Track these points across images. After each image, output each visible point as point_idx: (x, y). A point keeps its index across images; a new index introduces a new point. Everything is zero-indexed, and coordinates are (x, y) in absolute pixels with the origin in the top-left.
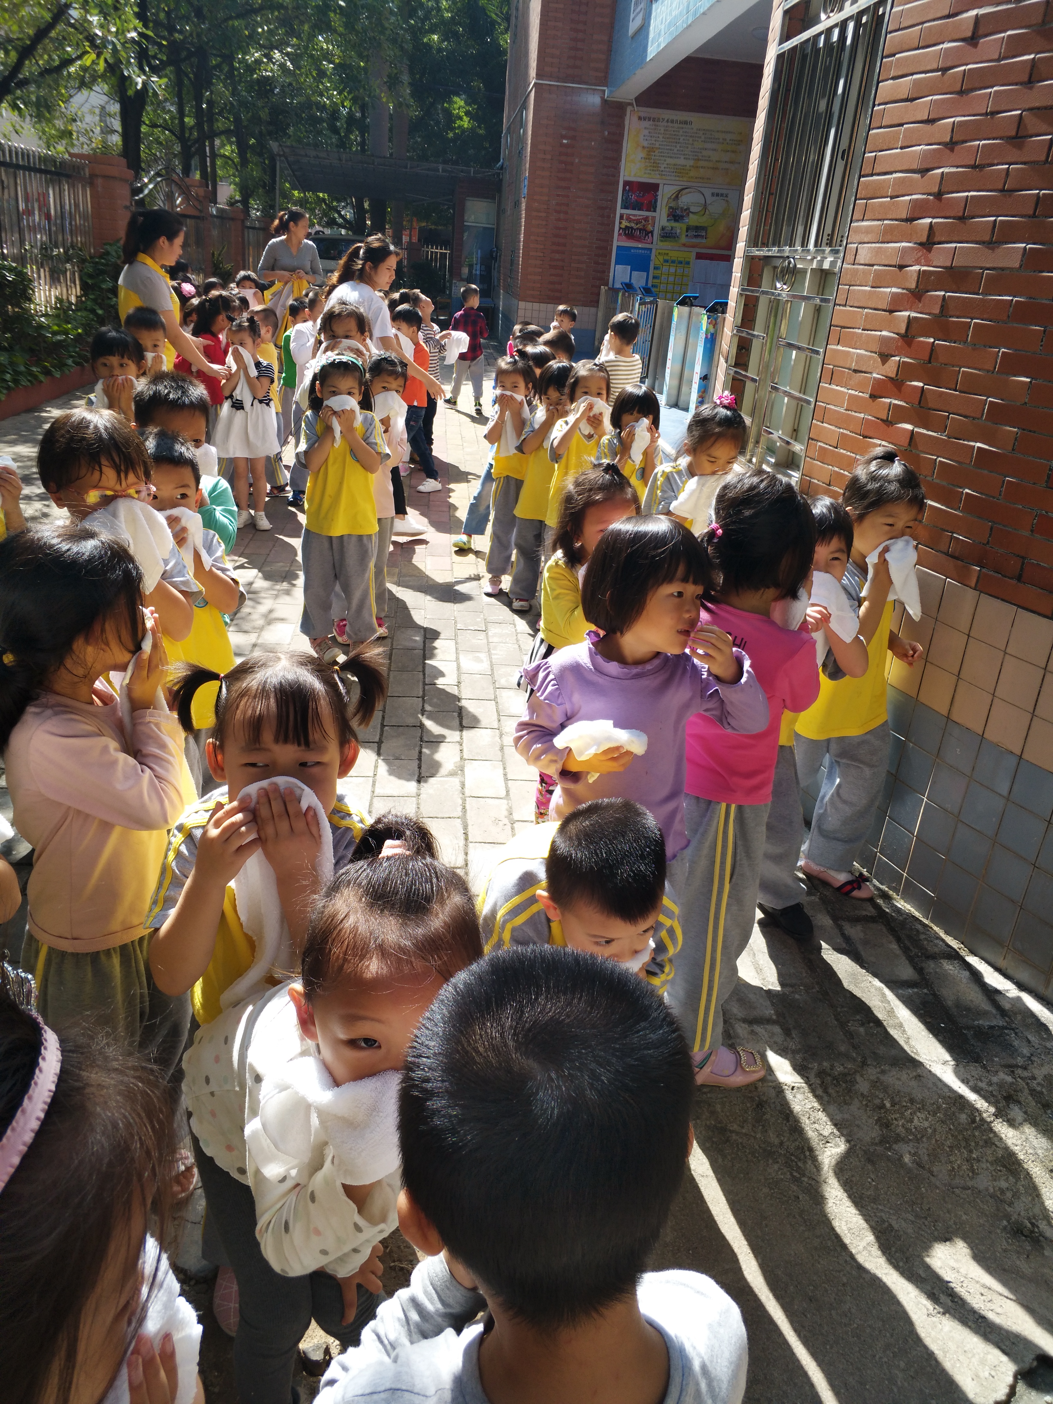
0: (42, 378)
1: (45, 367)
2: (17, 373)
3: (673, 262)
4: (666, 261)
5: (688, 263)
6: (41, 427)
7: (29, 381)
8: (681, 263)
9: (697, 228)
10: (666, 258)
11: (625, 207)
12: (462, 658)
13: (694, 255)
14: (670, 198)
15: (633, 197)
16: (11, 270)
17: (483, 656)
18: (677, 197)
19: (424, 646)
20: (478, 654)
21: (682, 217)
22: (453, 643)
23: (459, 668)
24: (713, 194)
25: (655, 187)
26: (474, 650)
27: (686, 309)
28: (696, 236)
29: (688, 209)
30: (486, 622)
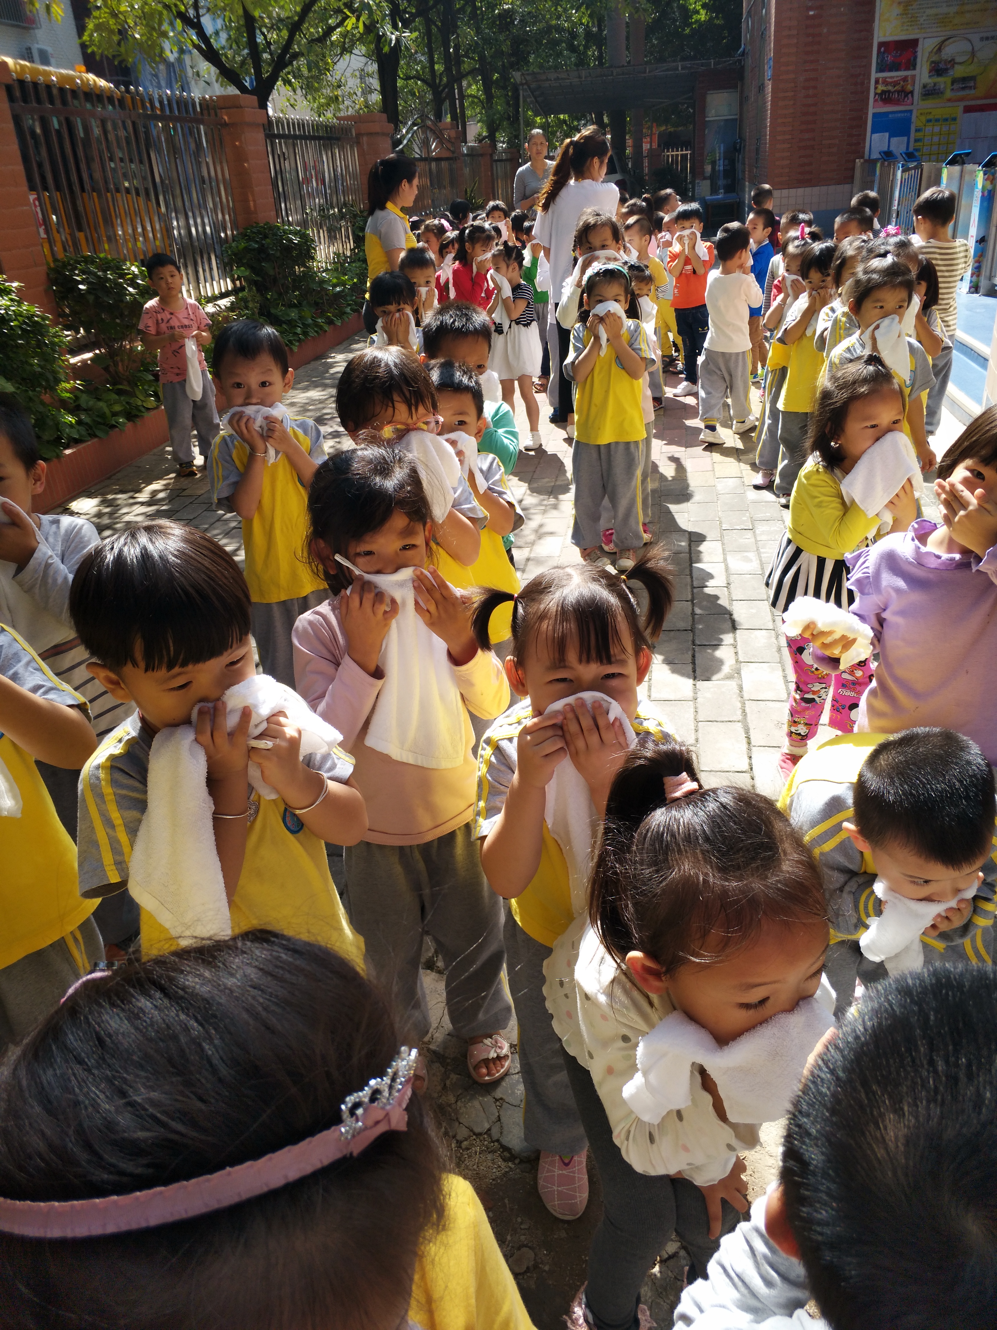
0: (326, 327)
1: (328, 317)
2: (305, 326)
3: (937, 120)
4: (929, 121)
5: (954, 119)
6: (327, 372)
7: (316, 332)
8: (946, 120)
9: (964, 79)
10: (929, 117)
11: (880, 69)
12: (730, 559)
13: (961, 109)
14: (931, 52)
15: (889, 59)
16: (296, 233)
17: (752, 555)
18: (940, 50)
19: (690, 549)
20: (746, 554)
21: (947, 70)
22: (719, 544)
23: (727, 569)
24: (982, 39)
25: (914, 43)
26: (742, 550)
27: (956, 169)
28: (963, 89)
29: (953, 60)
30: (753, 521)
